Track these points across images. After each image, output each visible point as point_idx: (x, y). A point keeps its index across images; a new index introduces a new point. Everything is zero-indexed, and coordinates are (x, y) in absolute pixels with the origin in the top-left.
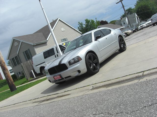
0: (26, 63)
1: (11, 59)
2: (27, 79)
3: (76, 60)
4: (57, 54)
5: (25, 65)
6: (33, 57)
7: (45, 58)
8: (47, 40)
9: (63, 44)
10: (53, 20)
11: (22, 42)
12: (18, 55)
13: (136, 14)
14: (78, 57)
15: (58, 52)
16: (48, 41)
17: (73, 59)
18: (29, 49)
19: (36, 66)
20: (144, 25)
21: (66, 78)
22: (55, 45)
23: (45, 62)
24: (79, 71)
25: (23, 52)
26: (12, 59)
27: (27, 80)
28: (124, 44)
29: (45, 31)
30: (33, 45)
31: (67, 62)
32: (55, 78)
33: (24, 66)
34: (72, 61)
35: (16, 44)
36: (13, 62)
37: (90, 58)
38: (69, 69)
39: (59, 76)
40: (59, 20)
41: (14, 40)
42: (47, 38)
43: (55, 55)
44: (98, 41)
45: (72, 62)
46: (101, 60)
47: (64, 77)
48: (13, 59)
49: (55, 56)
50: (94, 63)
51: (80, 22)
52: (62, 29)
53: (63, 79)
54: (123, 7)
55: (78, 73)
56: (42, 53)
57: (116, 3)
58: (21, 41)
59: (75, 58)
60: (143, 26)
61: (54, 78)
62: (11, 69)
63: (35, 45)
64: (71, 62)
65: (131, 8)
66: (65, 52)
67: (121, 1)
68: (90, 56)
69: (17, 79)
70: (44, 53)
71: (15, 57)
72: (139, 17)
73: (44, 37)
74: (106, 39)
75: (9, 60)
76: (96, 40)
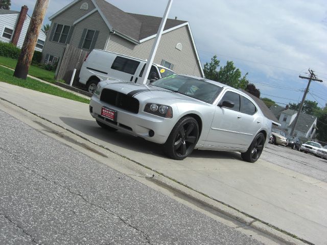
0: (74, 50)
1: (55, 24)
2: (56, 78)
3: (162, 110)
6: (94, 50)
7: (113, 67)
8: (141, 41)
9: (160, 68)
10: (176, 18)
11: (97, 11)
12: (73, 27)
13: (316, 120)
14: (170, 109)
15: (141, 76)
16: (140, 43)
17: (159, 105)
18: (98, 32)
19: (87, 68)
20: (315, 149)
21: (121, 125)
22: (147, 60)
23: (107, 74)
24: (151, 133)
25: (85, 30)
26: (58, 25)
27: (54, 78)
28: (260, 151)
29: (149, 25)
30: (111, 31)
32: (104, 110)
34: (154, 107)
35: (85, 6)
36: (56, 31)
37: (186, 126)
38: (139, 116)
39: (113, 114)
40: (187, 26)
42: (142, 38)
43: (132, 75)
44: (222, 109)
45: (152, 109)
46: (201, 144)
47: (119, 121)
48: (59, 26)
49: (132, 77)
50: (186, 139)
51: (217, 59)
52: (179, 46)
53: (115, 123)
54: (306, 91)
55: (148, 134)
56: (115, 56)
57: (300, 77)
58: (97, 8)
59: (163, 105)
60: (311, 148)
61: (102, 109)
62: (44, 40)
63: (114, 32)
64: (152, 107)
65: (317, 104)
67: (310, 79)
68: (191, 123)
69: (39, 64)
70: (118, 57)
71: (65, 26)
72: (316, 130)
73: (138, 32)
74: (238, 118)
75: (52, 23)
76: (220, 105)
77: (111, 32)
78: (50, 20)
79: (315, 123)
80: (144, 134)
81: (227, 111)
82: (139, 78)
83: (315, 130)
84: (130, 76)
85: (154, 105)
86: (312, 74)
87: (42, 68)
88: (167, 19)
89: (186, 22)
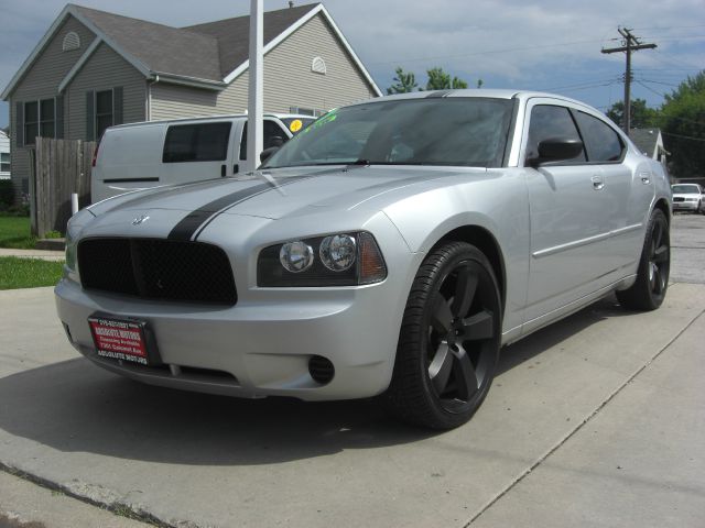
0: (59, 147)
1: (19, 105)
2: (35, 232)
3: (335, 256)
4: (237, 160)
5: (53, 153)
6: (108, 131)
7: (169, 157)
8: (227, 80)
9: (287, 122)
10: (291, 4)
11: (102, 42)
12: (61, 99)
13: (660, 135)
14: (365, 239)
15: (243, 157)
16: (226, 86)
17: (314, 241)
18: (119, 91)
19: (106, 181)
20: (691, 200)
21: (186, 371)
22: (247, 112)
23: (157, 179)
24: (321, 369)
25: (89, 95)
26: (27, 104)
27: (32, 233)
29: (230, 41)
30: (149, 77)
31: (248, 245)
32: (99, 331)
33: (44, 157)
34: (298, 256)
35: (71, 40)
36: (26, 120)
38: (243, 313)
39: (136, 336)
40: (321, 14)
41: (69, 16)
42: (228, 72)
43: (223, 163)
44: (548, 176)
45: (292, 264)
47: (174, 355)
48: (30, 106)
49: (224, 168)
50: (462, 331)
52: (318, 63)
54: (628, 78)
55: (307, 377)
56: (164, 129)
57: (604, 51)
58: (101, 36)
59: (333, 235)
60: (682, 199)
61: (92, 326)
62: (7, 151)
63: (158, 78)
64: (287, 257)
65: (644, 102)
66: (272, 161)
67: (628, 49)
68: (464, 266)
69: (11, 208)
70: (171, 128)
71: (43, 102)
72: (667, 156)
73: (215, 62)
74: (595, 184)
75: (11, 105)
76: (532, 162)
77: (150, 81)
78: (5, 100)
79: (660, 142)
80: (294, 380)
81: (561, 172)
82: (241, 164)
83: (663, 157)
84: (217, 165)
85: (296, 246)
86: (629, 37)
87: (19, 216)
88: (265, 14)
89: (315, 5)
